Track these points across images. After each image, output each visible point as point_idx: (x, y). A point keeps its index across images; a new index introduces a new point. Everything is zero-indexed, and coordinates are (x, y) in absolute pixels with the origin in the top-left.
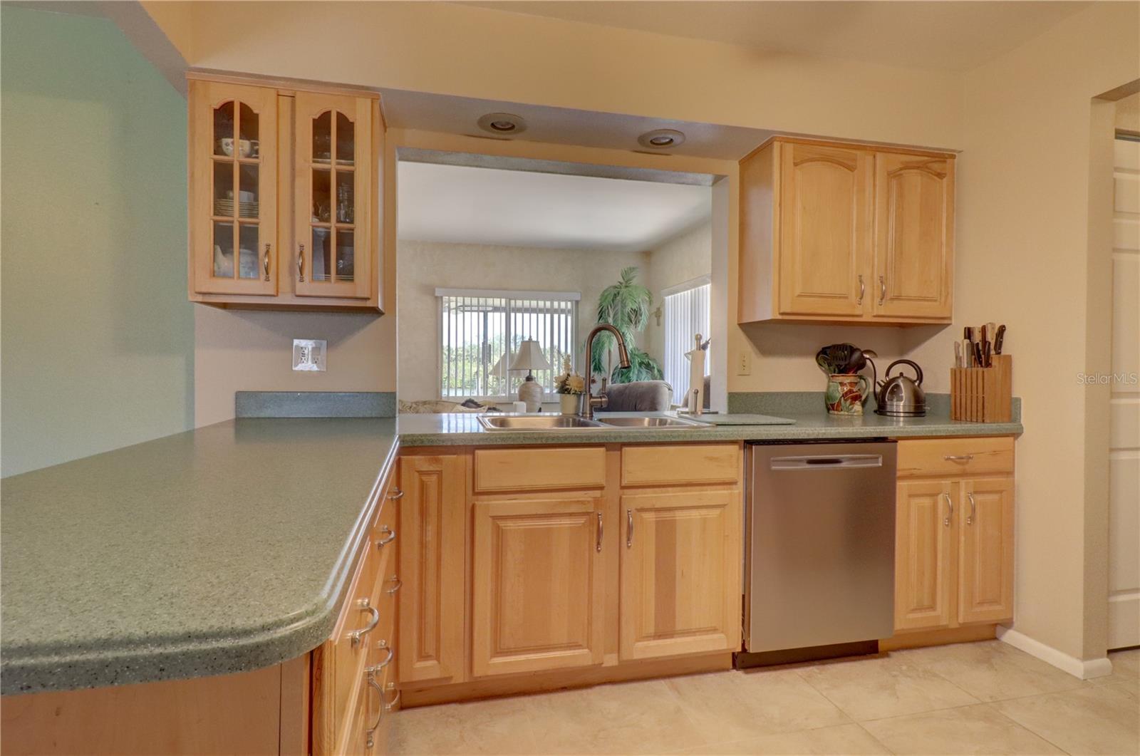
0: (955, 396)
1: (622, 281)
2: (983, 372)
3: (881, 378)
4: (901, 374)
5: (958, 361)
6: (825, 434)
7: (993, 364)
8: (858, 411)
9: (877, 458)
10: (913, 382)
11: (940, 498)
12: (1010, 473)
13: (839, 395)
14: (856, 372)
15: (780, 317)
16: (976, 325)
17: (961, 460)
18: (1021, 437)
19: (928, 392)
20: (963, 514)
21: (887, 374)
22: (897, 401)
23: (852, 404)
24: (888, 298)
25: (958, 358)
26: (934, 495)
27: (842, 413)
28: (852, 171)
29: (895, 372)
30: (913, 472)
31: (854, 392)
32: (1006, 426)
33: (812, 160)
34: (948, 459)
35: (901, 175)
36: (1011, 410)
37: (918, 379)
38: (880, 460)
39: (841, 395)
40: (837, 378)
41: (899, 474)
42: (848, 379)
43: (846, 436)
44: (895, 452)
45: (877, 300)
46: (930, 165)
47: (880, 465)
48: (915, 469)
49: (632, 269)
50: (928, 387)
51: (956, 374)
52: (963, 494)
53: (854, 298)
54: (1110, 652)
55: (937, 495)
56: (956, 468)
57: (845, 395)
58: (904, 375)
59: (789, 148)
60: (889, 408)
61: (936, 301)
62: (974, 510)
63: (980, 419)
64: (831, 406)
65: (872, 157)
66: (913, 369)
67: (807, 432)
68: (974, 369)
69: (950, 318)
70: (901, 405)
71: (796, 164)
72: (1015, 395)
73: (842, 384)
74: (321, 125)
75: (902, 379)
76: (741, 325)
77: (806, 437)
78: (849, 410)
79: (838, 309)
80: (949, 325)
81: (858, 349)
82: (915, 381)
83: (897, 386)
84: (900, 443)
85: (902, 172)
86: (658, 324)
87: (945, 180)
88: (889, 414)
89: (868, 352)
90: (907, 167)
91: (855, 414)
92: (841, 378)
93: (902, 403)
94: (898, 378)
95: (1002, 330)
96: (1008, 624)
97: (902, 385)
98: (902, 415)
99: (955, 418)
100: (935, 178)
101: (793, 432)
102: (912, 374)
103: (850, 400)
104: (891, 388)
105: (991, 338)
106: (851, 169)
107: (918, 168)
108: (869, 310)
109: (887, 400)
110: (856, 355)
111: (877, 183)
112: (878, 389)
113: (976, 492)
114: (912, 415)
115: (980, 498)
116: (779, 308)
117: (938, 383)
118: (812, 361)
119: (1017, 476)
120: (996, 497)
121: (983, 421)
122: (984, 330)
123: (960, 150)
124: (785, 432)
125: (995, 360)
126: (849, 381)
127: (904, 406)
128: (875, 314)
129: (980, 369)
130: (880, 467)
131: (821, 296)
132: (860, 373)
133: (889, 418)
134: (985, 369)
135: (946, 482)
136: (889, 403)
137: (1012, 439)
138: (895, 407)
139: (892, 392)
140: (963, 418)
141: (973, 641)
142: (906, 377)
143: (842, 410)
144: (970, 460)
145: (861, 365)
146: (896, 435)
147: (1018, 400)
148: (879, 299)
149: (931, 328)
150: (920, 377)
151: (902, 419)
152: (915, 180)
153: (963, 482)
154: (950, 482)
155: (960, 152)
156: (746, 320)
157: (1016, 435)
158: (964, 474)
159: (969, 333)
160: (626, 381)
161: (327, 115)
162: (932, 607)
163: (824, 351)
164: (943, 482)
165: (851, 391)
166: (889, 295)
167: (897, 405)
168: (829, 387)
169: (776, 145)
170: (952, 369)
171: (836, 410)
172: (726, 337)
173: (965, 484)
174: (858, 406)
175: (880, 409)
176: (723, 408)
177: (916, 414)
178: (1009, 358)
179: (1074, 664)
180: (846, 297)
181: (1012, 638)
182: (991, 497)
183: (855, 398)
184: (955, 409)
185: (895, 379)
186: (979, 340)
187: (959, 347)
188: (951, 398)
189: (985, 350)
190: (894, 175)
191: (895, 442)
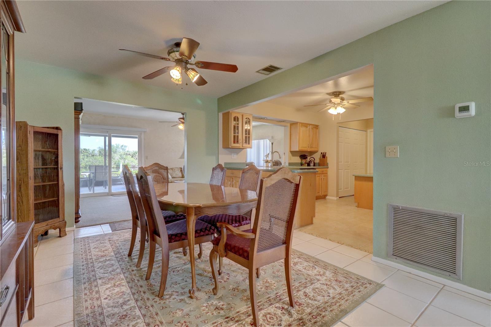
12: (327, 173)
15: (299, 150)
16: (323, 152)
20: (323, 179)
25: (320, 157)
26: (319, 177)
29: (311, 159)
32: (326, 167)
33: (303, 126)
34: (322, 172)
36: (327, 165)
46: (316, 127)
50: (315, 162)
51: (320, 159)
53: (308, 148)
54: (339, 198)
59: (300, 124)
61: (316, 148)
64: (302, 164)
65: (309, 126)
66: (313, 159)
68: (323, 159)
70: (312, 164)
71: (301, 126)
76: (290, 151)
78: (304, 165)
79: (305, 149)
80: (318, 152)
81: (305, 156)
87: (318, 129)
89: (307, 156)
90: (314, 127)
92: (304, 160)
95: (326, 153)
96: (326, 195)
104: (310, 161)
105: (325, 154)
106: (307, 127)
108: (309, 150)
111: (310, 130)
117: (317, 161)
118: (299, 157)
119: (328, 174)
121: (324, 166)
122: (324, 153)
123: (320, 125)
125: (325, 157)
131: (304, 147)
135: (321, 175)
140: (321, 166)
141: (323, 198)
145: (307, 158)
147: (328, 163)
149: (316, 152)
150: (315, 160)
152: (314, 129)
157: (328, 168)
158: (323, 174)
159: (322, 153)
162: (319, 193)
163: (301, 156)
168: (301, 162)
169: (298, 124)
172: (288, 153)
173: (323, 175)
174: (306, 165)
175: (309, 165)
176: (288, 165)
177: (314, 165)
178: (327, 157)
179: (335, 198)
180: (306, 147)
181: (327, 197)
182: (325, 177)
183: (306, 163)
184: (319, 165)
185: (311, 160)
186: (323, 154)
187: (320, 155)
188: (319, 163)
189: (324, 156)
190: (312, 129)
191: (316, 169)
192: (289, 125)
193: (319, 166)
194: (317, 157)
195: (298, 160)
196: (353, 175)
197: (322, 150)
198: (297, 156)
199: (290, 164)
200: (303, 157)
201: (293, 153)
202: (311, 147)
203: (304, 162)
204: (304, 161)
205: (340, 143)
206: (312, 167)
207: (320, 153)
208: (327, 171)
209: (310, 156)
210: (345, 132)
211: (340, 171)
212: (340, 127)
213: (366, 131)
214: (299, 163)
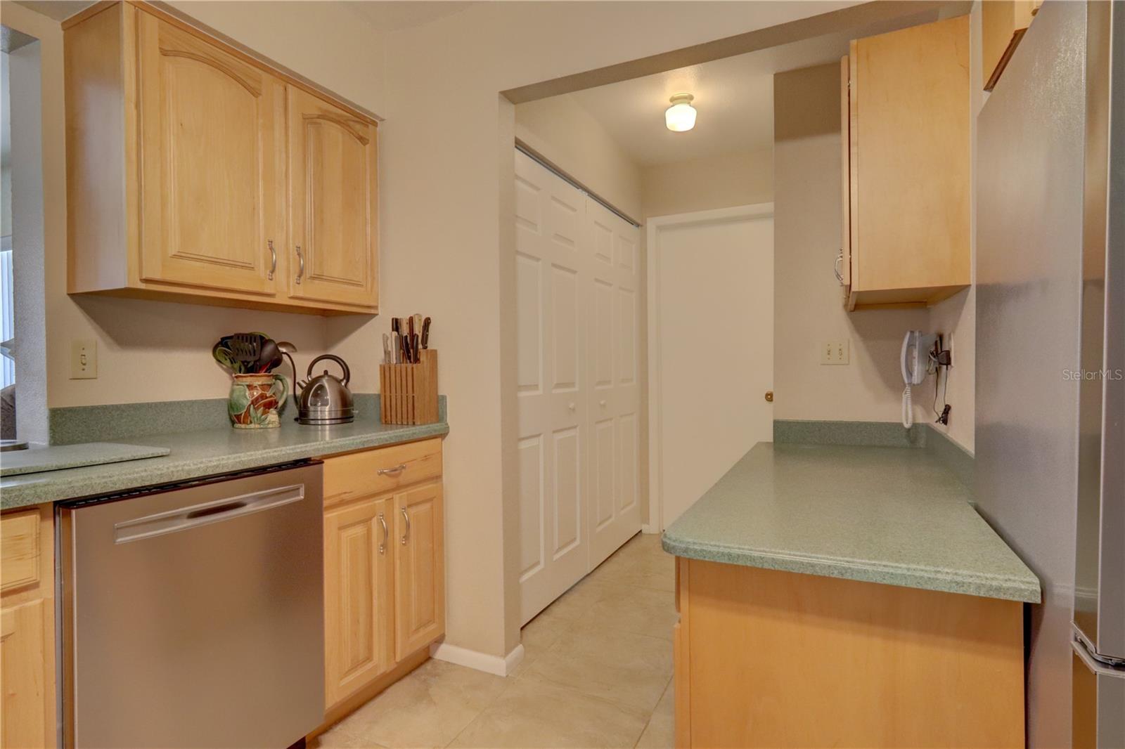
0: (385, 396)
2: (413, 368)
3: (302, 377)
4: (326, 372)
5: (387, 355)
6: (217, 466)
7: (421, 359)
8: (274, 422)
9: (298, 489)
10: (340, 382)
11: (375, 520)
12: (437, 478)
13: (246, 403)
14: (268, 370)
15: (143, 286)
16: (404, 316)
17: (395, 472)
18: (447, 438)
19: (356, 392)
20: (398, 533)
21: (309, 373)
22: (322, 405)
23: (264, 413)
24: (308, 276)
25: (387, 353)
26: (366, 521)
27: (252, 426)
28: (257, 97)
29: (318, 371)
30: (344, 496)
31: (267, 398)
32: (435, 427)
34: (381, 473)
35: (320, 124)
36: (437, 409)
37: (344, 378)
38: (302, 491)
39: (249, 403)
40: (244, 379)
41: (326, 503)
42: (259, 380)
43: (253, 465)
44: (320, 476)
45: (294, 277)
46: (351, 123)
47: (302, 497)
48: (345, 493)
50: (355, 388)
51: (385, 370)
52: (397, 511)
53: (262, 271)
55: (371, 519)
56: (388, 482)
57: (254, 402)
58: (329, 374)
59: (154, 24)
60: (312, 416)
61: (362, 286)
62: (408, 526)
63: (410, 423)
64: (236, 417)
65: (282, 88)
66: (340, 367)
67: (186, 468)
68: (404, 365)
69: (376, 307)
70: (326, 410)
71: (164, 53)
72: (441, 393)
73: (250, 387)
75: (326, 378)
76: (73, 296)
77: (184, 477)
78: (261, 421)
79: (242, 283)
80: (375, 315)
81: (271, 341)
82: (342, 380)
83: (322, 387)
85: (321, 121)
87: (367, 146)
88: (312, 422)
89: (284, 344)
90: (324, 116)
91: (270, 426)
92: (249, 380)
93: (327, 408)
94: (321, 377)
95: (427, 322)
96: (440, 640)
97: (326, 385)
98: (328, 422)
99: (386, 421)
100: (358, 141)
101: (159, 472)
102: (339, 373)
103: (262, 408)
104: (313, 389)
105: (418, 330)
106: (256, 93)
107: (338, 122)
108: (284, 290)
109: (309, 405)
110: (269, 349)
111: (290, 123)
112: (299, 392)
113: (410, 506)
114: (339, 421)
115: (413, 511)
116: (140, 272)
117: (367, 383)
118: (207, 358)
119: (445, 479)
120: (427, 506)
121: (414, 423)
122: (411, 320)
123: (383, 118)
124: (144, 474)
125: (423, 358)
126: (260, 383)
127: (330, 411)
128: (292, 295)
129: (409, 365)
130: (300, 501)
131: (214, 262)
132: (274, 371)
133: (312, 427)
134: (414, 365)
135: (380, 502)
136: (312, 408)
137: (439, 440)
138: (319, 413)
139: (316, 395)
140: (394, 422)
141: (410, 672)
142: (330, 376)
143: (251, 422)
144: (403, 470)
145: (276, 361)
146: (321, 453)
147: (444, 398)
148: (296, 276)
150: (347, 376)
151: (327, 427)
152: (334, 133)
153: (397, 497)
154: (383, 500)
155: (382, 120)
156: (82, 288)
157: (443, 435)
158: (398, 488)
159: (396, 325)
162: (369, 658)
163: (224, 342)
164: (377, 502)
165: (262, 397)
166: (308, 273)
167: (321, 411)
168: (232, 391)
169: (129, 13)
170: (381, 366)
171: (244, 423)
173: (399, 499)
174: (272, 418)
176: (41, 438)
178: (434, 355)
179: (496, 658)
180: (244, 268)
181: (445, 653)
182: (422, 507)
183: (270, 406)
184: (381, 411)
185: (318, 379)
186: (407, 333)
187: (388, 344)
188: (381, 398)
189: (412, 344)
190: (308, 120)
191: (320, 462)
193: (380, 422)
194: (364, 357)
196: (667, 550)
197: (398, 299)
198: (189, 347)
200: (250, 350)
202: (300, 269)
203: (256, 394)
204: (250, 388)
205: (520, 259)
207: (391, 326)
210: (553, 198)
211: (534, 442)
212: (519, 145)
213: (638, 225)
214: (205, 402)
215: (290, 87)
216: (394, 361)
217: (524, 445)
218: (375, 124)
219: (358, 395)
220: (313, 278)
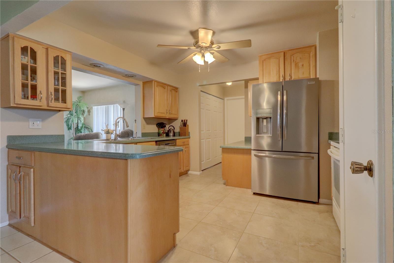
0: (181, 132)
1: (77, 100)
6: (167, 139)
10: (173, 130)
14: (164, 128)
15: (154, 117)
16: (183, 119)
21: (168, 128)
23: (164, 134)
25: (181, 125)
30: (178, 145)
32: (188, 137)
33: (159, 86)
34: (182, 143)
36: (189, 134)
40: (160, 129)
45: (169, 114)
47: (175, 144)
49: (81, 97)
50: (175, 131)
51: (181, 128)
52: (184, 148)
53: (166, 114)
54: (202, 171)
57: (162, 133)
59: (156, 83)
60: (169, 135)
61: (177, 115)
62: (185, 151)
64: (159, 135)
66: (173, 127)
68: (184, 127)
70: (171, 134)
71: (157, 86)
74: (56, 59)
78: (163, 135)
79: (163, 115)
80: (178, 119)
81: (164, 123)
83: (171, 130)
84: (177, 140)
86: (89, 115)
87: (177, 93)
89: (166, 124)
90: (172, 89)
92: (162, 129)
93: (172, 134)
95: (187, 120)
96: (189, 170)
98: (172, 136)
104: (169, 131)
105: (186, 122)
106: (165, 88)
107: (174, 90)
108: (168, 116)
111: (168, 92)
116: (154, 115)
117: (177, 130)
118: (155, 126)
119: (190, 145)
121: (185, 136)
122: (185, 120)
125: (187, 126)
129: (185, 127)
131: (161, 113)
136: (169, 134)
137: (189, 139)
140: (182, 136)
141: (185, 174)
144: (185, 143)
145: (165, 126)
147: (190, 132)
149: (175, 119)
152: (173, 92)
157: (189, 138)
158: (184, 145)
159: (182, 121)
160: (80, 133)
161: (58, 56)
162: (181, 169)
163: (158, 124)
166: (171, 113)
168: (159, 131)
169: (153, 82)
171: (161, 136)
172: (140, 120)
174: (165, 135)
175: (167, 135)
176: (141, 136)
177: (174, 135)
178: (188, 125)
179: (198, 173)
180: (164, 113)
181: (190, 172)
182: (187, 149)
183: (164, 133)
184: (180, 134)
185: (170, 129)
186: (184, 122)
187: (181, 124)
188: (179, 132)
189: (185, 124)
190: (171, 91)
191: (176, 140)
192: (141, 83)
193: (179, 136)
194: (177, 126)
195: (154, 129)
196: (220, 147)
197: (182, 117)
198: (154, 124)
199: (144, 135)
200: (161, 125)
201: (148, 120)
202: (170, 113)
203: (162, 131)
206: (171, 138)
207: (181, 121)
208: (188, 141)
209: (169, 124)
210: (206, 98)
211: (203, 140)
212: (201, 91)
213: (223, 99)
214: (155, 132)
215: (168, 87)
216: (182, 126)
217: (202, 140)
218: (178, 88)
219: (176, 132)
220: (171, 114)
